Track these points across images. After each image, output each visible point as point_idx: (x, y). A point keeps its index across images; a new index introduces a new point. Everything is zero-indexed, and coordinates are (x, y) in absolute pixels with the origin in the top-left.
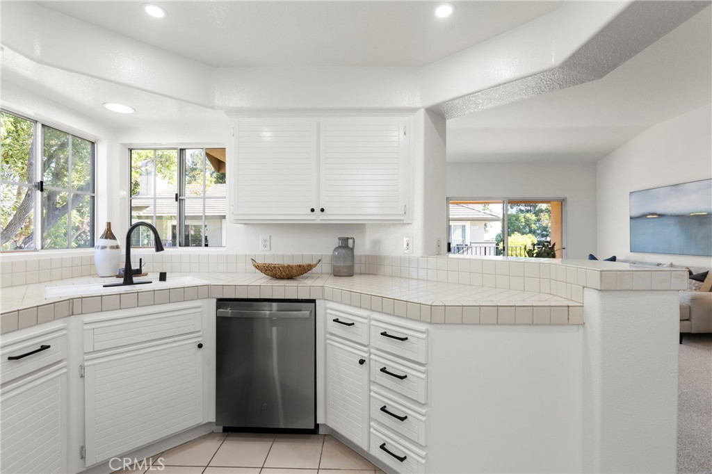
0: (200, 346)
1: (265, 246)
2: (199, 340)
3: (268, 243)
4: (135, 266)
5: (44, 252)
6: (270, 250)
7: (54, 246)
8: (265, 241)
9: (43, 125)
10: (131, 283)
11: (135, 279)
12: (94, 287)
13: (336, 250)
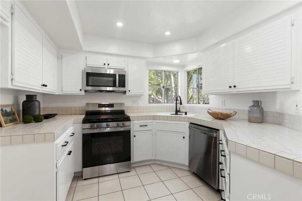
0: (184, 138)
1: (222, 104)
2: (184, 135)
3: (224, 103)
4: (178, 109)
5: (164, 104)
6: (225, 106)
7: (167, 103)
8: (222, 102)
9: (164, 71)
10: (177, 114)
11: (178, 113)
12: (168, 114)
13: (250, 107)
